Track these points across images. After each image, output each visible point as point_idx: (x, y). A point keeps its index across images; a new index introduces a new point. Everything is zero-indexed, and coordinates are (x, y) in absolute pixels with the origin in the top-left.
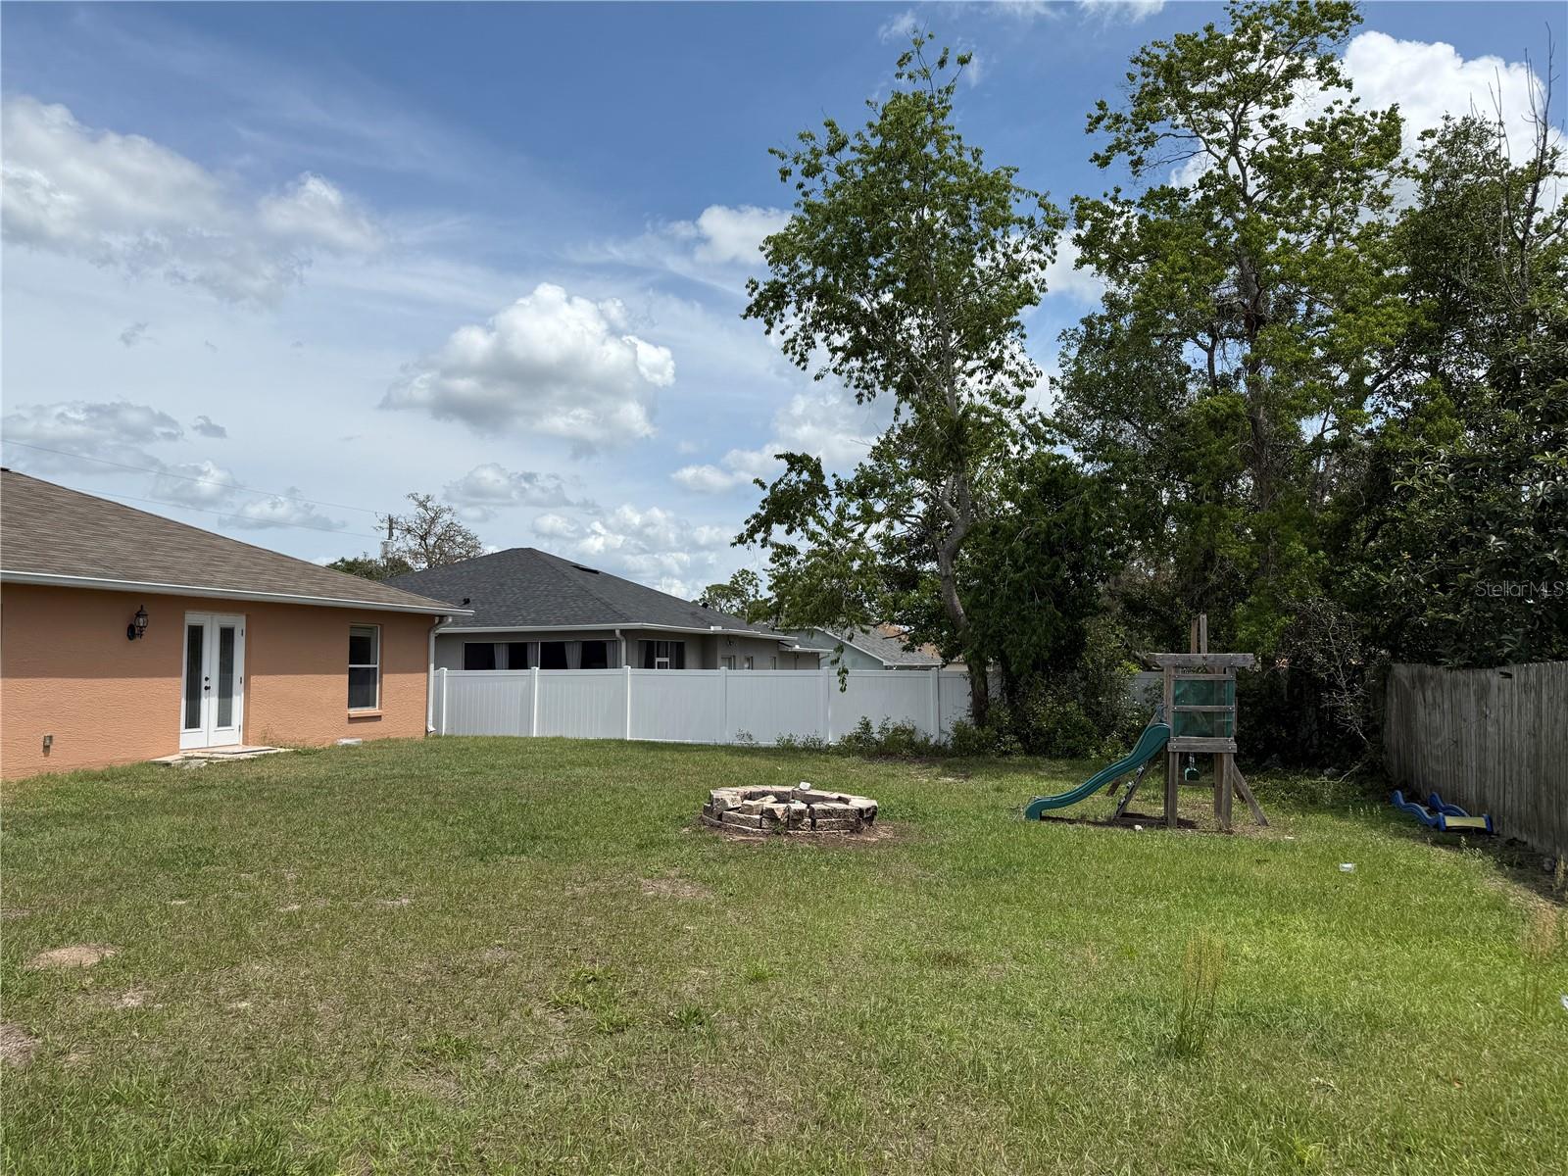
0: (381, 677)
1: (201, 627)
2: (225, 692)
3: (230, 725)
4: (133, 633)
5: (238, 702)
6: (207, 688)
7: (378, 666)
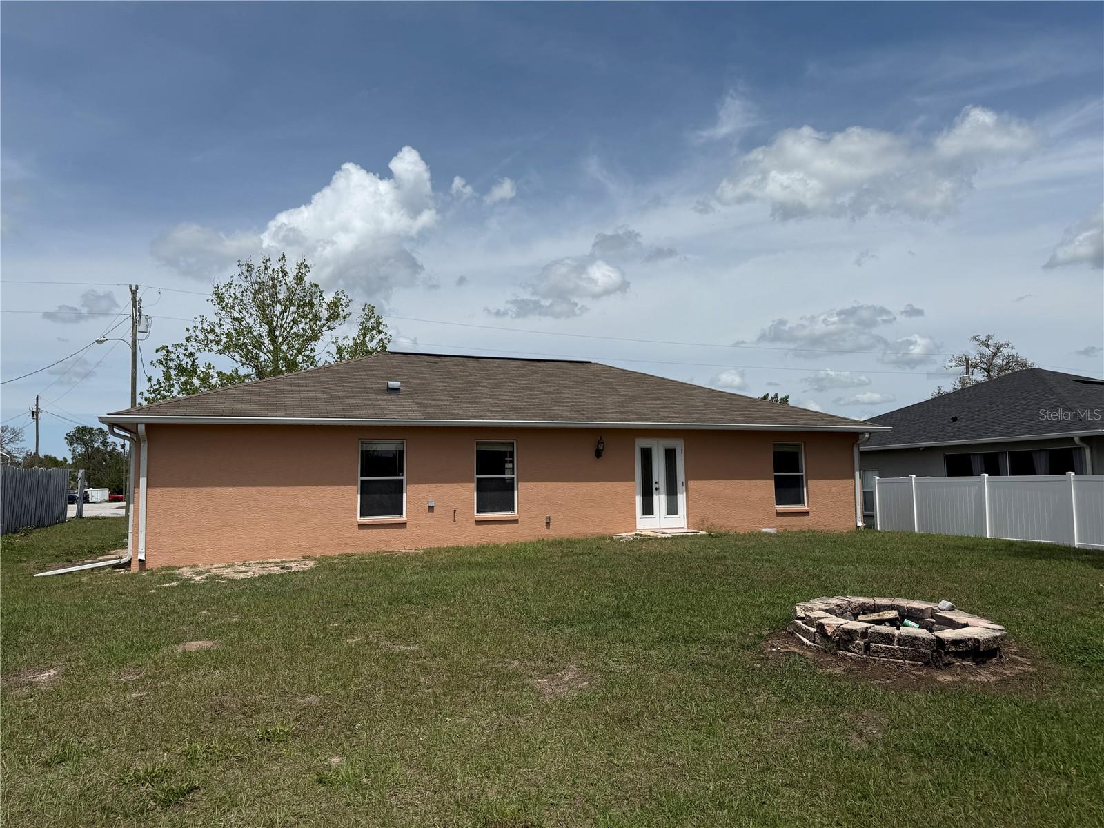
0: (807, 482)
1: (651, 449)
2: (672, 492)
3: (677, 514)
4: (598, 454)
5: (681, 499)
6: (656, 489)
7: (804, 474)
